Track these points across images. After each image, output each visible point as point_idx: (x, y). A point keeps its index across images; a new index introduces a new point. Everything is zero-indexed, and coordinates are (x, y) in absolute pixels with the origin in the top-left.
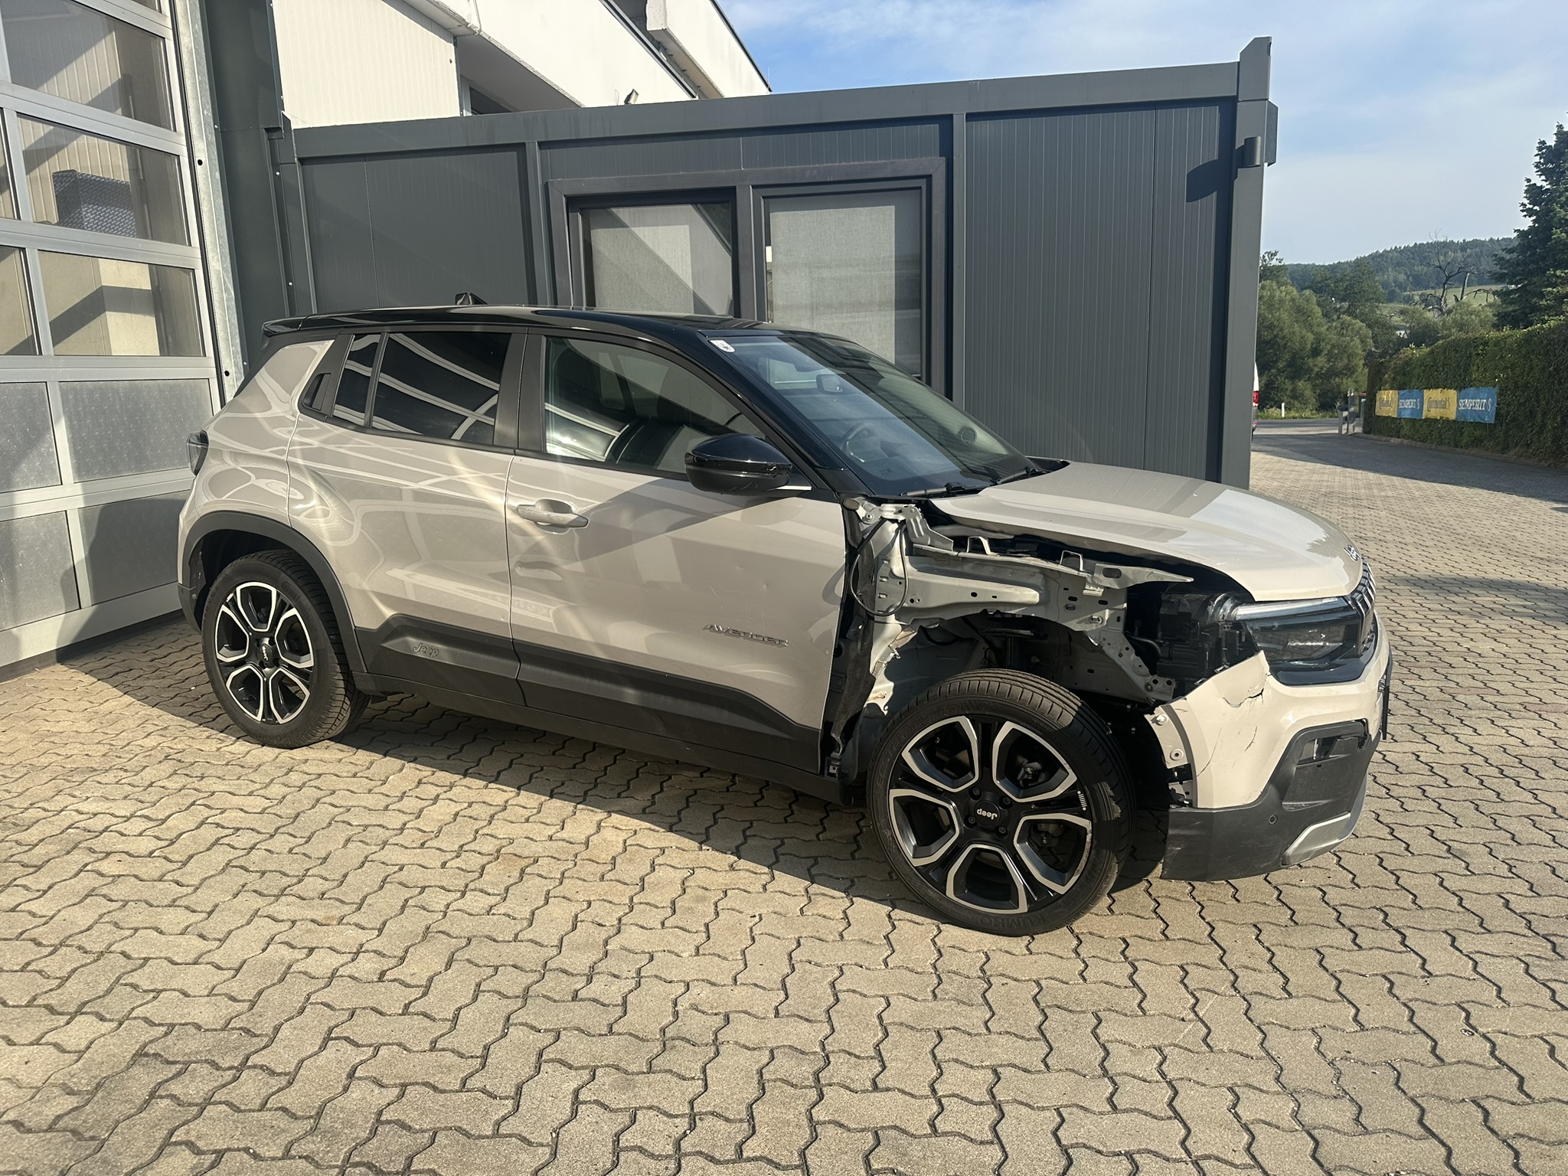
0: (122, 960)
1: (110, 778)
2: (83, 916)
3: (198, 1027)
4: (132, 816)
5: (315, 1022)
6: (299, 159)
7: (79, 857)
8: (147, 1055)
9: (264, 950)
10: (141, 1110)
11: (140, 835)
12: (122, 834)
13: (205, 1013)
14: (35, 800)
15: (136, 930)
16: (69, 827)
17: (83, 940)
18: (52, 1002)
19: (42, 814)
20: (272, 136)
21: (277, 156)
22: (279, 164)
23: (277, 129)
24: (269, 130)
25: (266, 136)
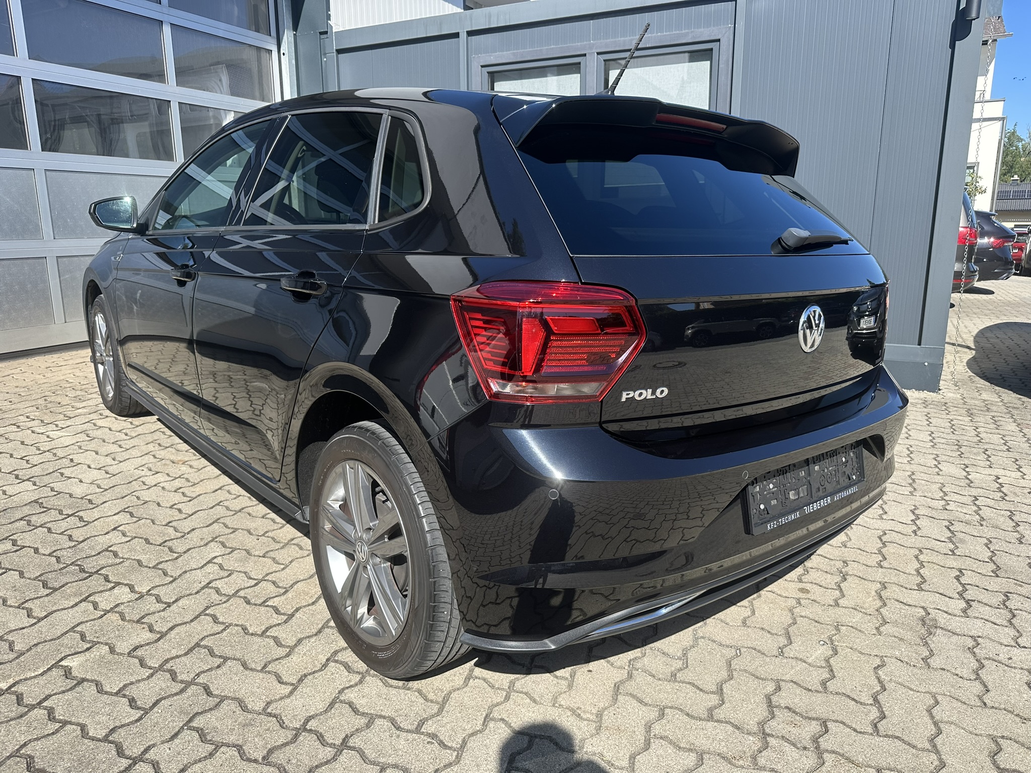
0: (68, 462)
6: (337, 50)
9: (135, 469)
10: (10, 523)
13: (81, 490)
15: (87, 451)
17: (59, 451)
18: (20, 474)
20: (323, 36)
21: (324, 50)
22: (325, 54)
23: (326, 33)
24: (321, 33)
25: (320, 37)
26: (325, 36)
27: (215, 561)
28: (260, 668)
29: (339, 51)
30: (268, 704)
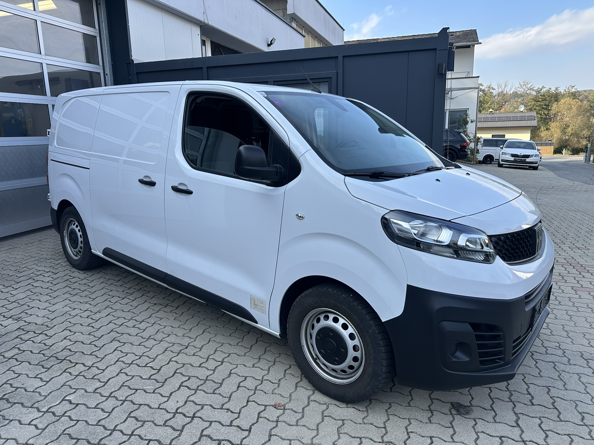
0: (27, 307)
1: (50, 261)
2: (22, 296)
3: (36, 324)
4: (49, 272)
5: (64, 326)
6: (137, 73)
7: (30, 281)
8: (21, 329)
9: (63, 308)
10: (12, 340)
11: (48, 277)
12: (44, 276)
13: (40, 321)
14: (27, 266)
15: (34, 300)
16: (32, 273)
17: (20, 302)
18: (5, 315)
19: (27, 269)
20: (128, 66)
22: (130, 74)
23: (130, 64)
27: (117, 349)
28: (152, 392)
30: (160, 405)
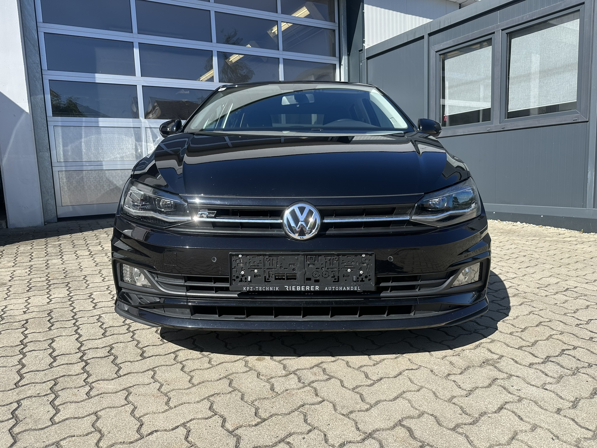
6: (367, 58)
20: (360, 52)
21: (361, 59)
22: (361, 61)
23: (362, 50)
24: (360, 51)
25: (359, 53)
26: (361, 52)
29: (368, 58)
